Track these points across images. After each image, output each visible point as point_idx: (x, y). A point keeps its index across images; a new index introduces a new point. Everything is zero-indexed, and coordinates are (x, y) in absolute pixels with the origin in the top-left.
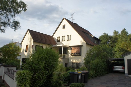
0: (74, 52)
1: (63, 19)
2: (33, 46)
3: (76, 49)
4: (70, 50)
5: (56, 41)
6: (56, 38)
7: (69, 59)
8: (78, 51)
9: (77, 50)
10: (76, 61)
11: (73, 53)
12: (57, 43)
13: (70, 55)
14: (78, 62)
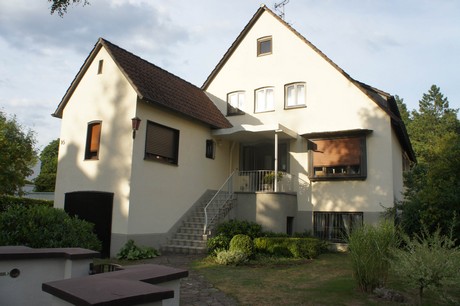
0: (327, 164)
2: (137, 122)
3: (336, 146)
4: (306, 155)
5: (224, 112)
7: (300, 194)
8: (347, 155)
9: (344, 151)
10: (340, 203)
11: (320, 169)
12: (228, 118)
13: (304, 179)
14: (352, 210)
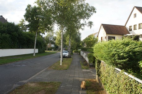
1: (134, 8)
2: (106, 37)
5: (129, 30)
6: (129, 28)
